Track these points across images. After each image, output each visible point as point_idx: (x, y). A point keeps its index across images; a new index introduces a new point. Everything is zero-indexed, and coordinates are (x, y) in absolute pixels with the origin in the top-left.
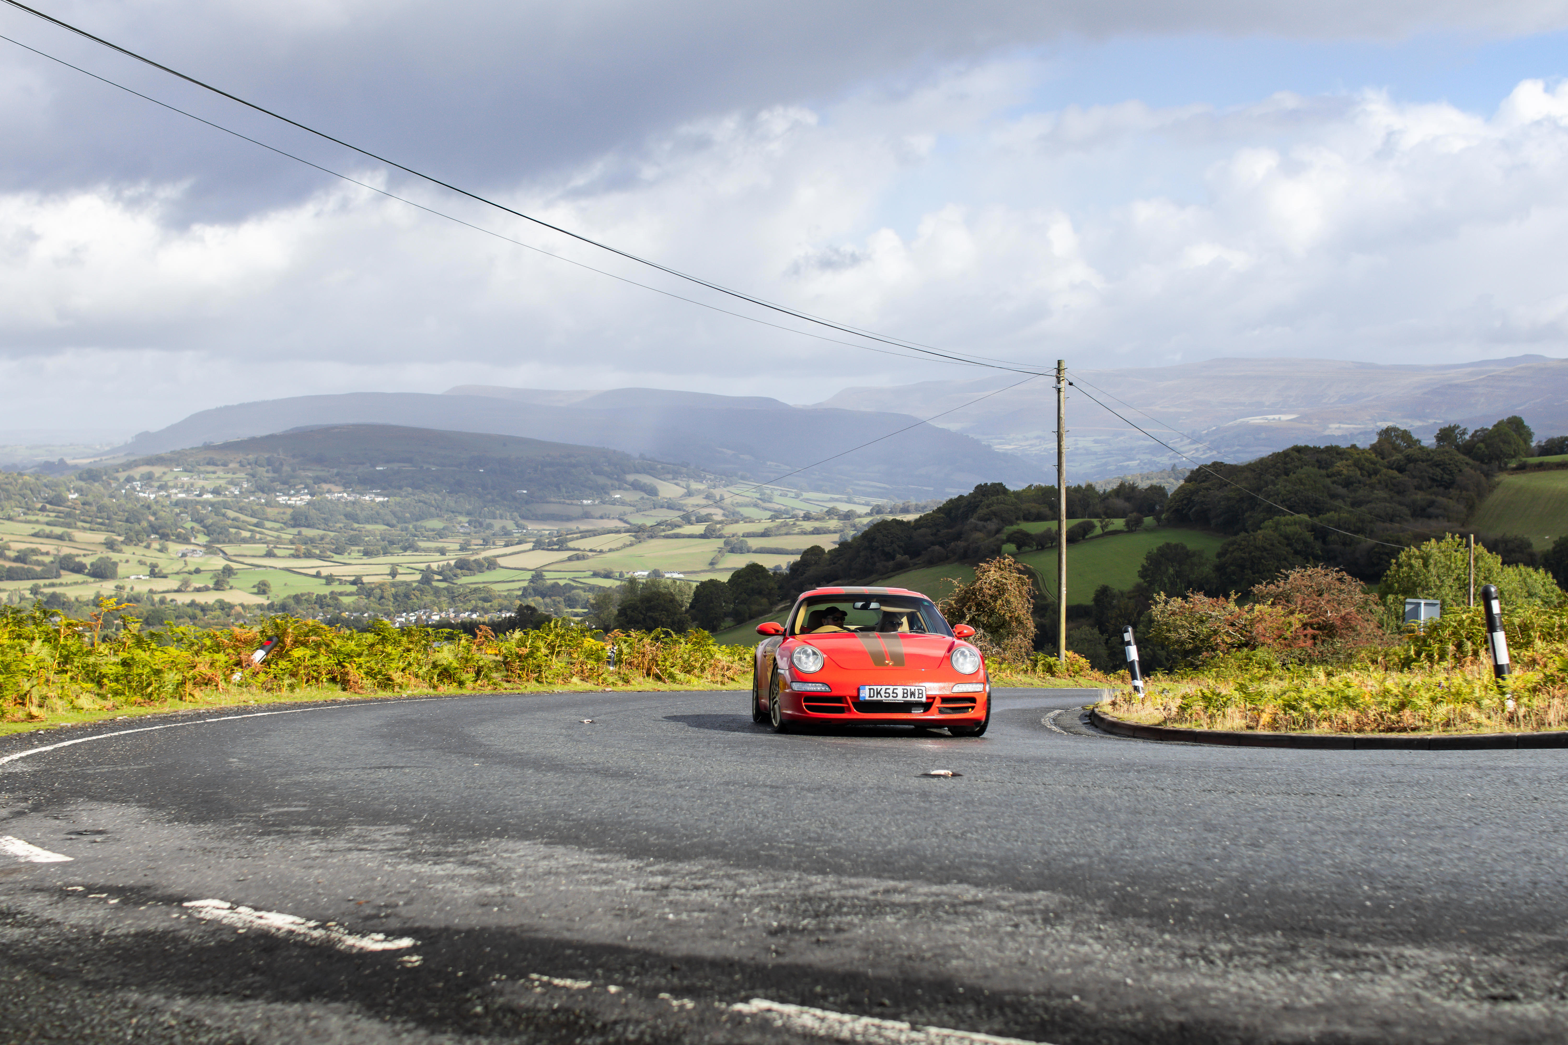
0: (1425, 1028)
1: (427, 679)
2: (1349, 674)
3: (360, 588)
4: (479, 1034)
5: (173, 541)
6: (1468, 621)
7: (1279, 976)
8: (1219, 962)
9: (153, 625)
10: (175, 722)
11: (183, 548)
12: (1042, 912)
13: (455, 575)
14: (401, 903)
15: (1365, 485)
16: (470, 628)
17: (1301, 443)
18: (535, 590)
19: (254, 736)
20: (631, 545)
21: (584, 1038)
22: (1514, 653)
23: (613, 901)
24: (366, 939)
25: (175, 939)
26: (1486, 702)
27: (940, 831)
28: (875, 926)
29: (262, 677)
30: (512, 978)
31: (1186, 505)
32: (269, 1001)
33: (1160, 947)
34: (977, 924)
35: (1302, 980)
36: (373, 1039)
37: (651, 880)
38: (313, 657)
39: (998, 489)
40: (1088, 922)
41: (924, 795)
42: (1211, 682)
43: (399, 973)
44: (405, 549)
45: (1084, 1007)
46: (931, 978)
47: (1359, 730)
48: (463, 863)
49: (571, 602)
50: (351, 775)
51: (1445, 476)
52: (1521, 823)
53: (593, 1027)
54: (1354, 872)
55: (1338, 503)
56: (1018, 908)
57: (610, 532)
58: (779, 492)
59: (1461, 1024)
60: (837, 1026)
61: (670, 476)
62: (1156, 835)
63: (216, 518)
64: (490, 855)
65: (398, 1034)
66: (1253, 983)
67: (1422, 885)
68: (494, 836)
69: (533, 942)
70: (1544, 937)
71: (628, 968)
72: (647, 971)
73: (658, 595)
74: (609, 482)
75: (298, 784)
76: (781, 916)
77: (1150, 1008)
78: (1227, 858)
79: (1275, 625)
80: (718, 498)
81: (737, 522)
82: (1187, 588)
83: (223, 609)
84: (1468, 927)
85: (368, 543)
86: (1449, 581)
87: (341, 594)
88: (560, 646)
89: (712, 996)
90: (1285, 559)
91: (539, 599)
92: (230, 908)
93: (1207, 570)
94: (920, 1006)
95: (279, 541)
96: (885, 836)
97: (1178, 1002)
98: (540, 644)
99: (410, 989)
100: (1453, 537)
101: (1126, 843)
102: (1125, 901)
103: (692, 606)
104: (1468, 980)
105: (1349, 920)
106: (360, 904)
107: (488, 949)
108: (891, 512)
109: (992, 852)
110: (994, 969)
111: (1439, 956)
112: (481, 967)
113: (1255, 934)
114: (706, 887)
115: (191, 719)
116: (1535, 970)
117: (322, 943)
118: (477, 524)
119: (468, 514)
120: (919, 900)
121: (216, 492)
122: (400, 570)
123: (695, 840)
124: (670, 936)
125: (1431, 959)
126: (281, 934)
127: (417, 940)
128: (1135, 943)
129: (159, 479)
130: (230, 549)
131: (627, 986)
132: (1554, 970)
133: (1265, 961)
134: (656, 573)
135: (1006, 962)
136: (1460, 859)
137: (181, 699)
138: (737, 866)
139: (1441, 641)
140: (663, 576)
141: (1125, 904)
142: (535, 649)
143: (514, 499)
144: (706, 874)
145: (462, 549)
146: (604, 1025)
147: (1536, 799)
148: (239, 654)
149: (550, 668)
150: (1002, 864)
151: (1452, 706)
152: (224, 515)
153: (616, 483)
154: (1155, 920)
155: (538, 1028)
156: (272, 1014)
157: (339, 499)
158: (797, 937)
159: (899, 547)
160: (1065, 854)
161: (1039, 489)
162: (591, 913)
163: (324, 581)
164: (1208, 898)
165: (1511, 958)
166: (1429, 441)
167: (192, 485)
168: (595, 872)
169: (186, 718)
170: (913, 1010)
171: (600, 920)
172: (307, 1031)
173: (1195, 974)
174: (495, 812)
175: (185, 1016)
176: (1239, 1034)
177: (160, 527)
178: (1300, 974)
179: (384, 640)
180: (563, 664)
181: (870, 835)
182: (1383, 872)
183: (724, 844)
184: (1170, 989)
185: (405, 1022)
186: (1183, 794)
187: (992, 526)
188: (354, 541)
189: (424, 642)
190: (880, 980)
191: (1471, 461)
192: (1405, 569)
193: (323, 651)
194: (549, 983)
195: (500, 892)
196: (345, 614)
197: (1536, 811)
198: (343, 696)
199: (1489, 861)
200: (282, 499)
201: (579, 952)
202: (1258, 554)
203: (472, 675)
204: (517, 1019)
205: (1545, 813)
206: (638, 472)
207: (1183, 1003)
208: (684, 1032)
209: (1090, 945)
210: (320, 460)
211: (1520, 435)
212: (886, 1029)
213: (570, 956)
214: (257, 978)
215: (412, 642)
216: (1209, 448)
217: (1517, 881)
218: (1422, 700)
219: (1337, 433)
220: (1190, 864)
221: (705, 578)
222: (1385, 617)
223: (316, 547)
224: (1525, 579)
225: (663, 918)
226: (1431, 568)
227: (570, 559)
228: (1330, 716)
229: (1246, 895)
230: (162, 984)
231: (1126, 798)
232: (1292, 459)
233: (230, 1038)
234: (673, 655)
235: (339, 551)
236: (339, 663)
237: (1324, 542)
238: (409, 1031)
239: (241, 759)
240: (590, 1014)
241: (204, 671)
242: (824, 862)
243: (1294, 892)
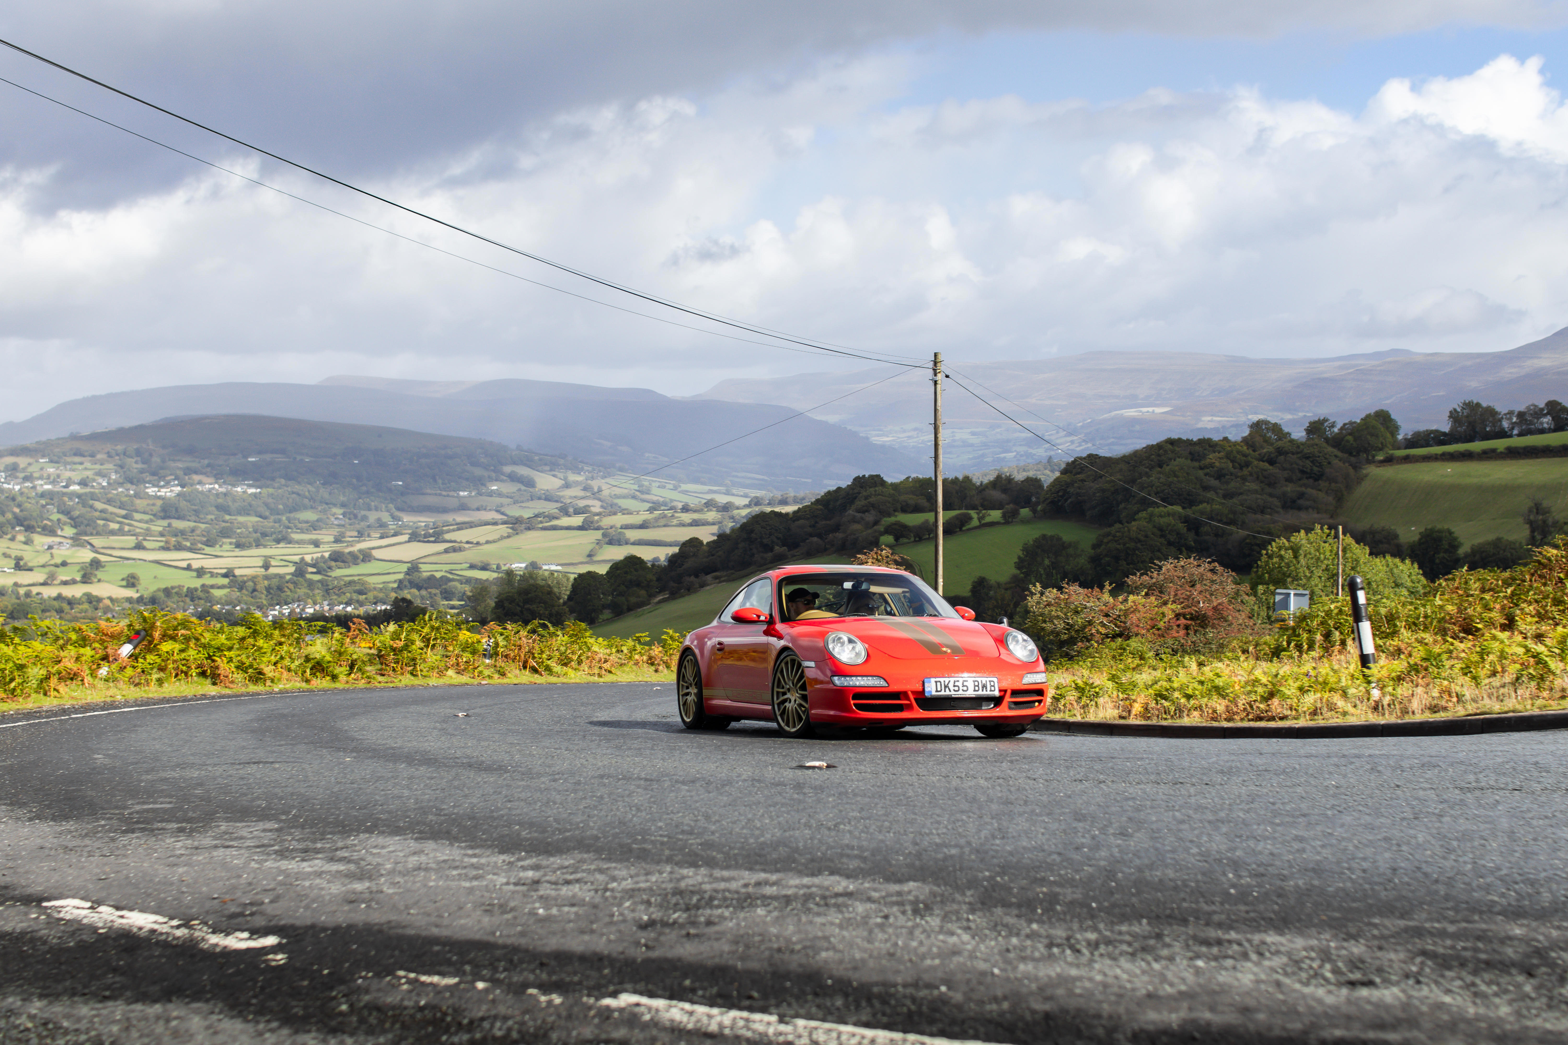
0: (1284, 1013)
1: (300, 673)
2: (1220, 665)
3: (231, 581)
4: (344, 1032)
5: (39, 533)
6: (1336, 611)
7: (1143, 964)
8: (1085, 951)
9: (18, 618)
10: (39, 718)
11: (49, 540)
12: (912, 903)
13: (330, 568)
14: (267, 901)
15: (1237, 477)
16: (344, 621)
17: (1175, 436)
18: (410, 582)
19: (120, 731)
20: (509, 537)
21: (451, 1035)
22: (1380, 642)
23: (482, 896)
24: (230, 937)
25: (33, 940)
26: (1352, 691)
27: (813, 823)
28: (745, 919)
29: (129, 671)
30: (378, 975)
31: (1062, 497)
32: (129, 1002)
33: (1028, 936)
34: (847, 915)
35: (1167, 968)
36: (235, 1039)
37: (522, 874)
38: (182, 651)
39: (876, 481)
40: (957, 912)
41: (799, 786)
42: (1086, 673)
43: (263, 972)
44: (278, 541)
45: (951, 998)
46: (800, 970)
47: (1229, 720)
48: (332, 860)
49: (448, 595)
50: (219, 770)
51: (1315, 469)
52: (1383, 810)
53: (460, 1024)
54: (1220, 861)
55: (1210, 495)
56: (889, 899)
57: (487, 524)
58: (657, 484)
59: (1319, 1009)
60: (705, 1020)
61: (547, 468)
62: (1026, 825)
63: (84, 510)
64: (360, 851)
65: (260, 1034)
66: (1118, 971)
67: (1285, 872)
68: (364, 832)
69: (401, 938)
70: (1402, 923)
71: (496, 964)
72: (516, 967)
73: (536, 587)
74: (486, 474)
75: (164, 780)
76: (652, 909)
77: (1016, 998)
78: (1097, 847)
79: (1149, 616)
80: (596, 490)
81: (615, 514)
82: (1063, 579)
83: (90, 602)
84: (1329, 913)
85: (240, 535)
86: (1318, 572)
87: (212, 587)
88: (435, 639)
89: (580, 991)
90: (1159, 551)
91: (415, 591)
92: (91, 908)
93: (1082, 561)
94: (789, 999)
95: (148, 533)
96: (758, 829)
97: (1044, 991)
98: (415, 637)
99: (275, 987)
100: (1322, 529)
101: (997, 833)
102: (994, 891)
103: (570, 598)
104: (1328, 966)
105: (1214, 908)
106: (225, 902)
107: (355, 947)
108: (769, 504)
109: (865, 843)
110: (863, 961)
111: (1300, 942)
112: (347, 965)
113: (1121, 922)
114: (578, 881)
115: (55, 714)
116: (1392, 956)
117: (185, 942)
118: (351, 516)
119: (343, 505)
120: (790, 892)
121: (83, 483)
122: (273, 563)
123: (568, 834)
124: (540, 931)
125: (1292, 946)
126: (142, 933)
127: (283, 938)
128: (1003, 933)
129: (24, 470)
130: (97, 541)
131: (494, 982)
132: (1411, 955)
133: (1130, 950)
134: (534, 565)
135: (875, 953)
136: (1323, 846)
137: (45, 694)
138: (609, 860)
139: (1309, 631)
140: (541, 568)
141: (994, 894)
142: (410, 642)
143: (390, 490)
144: (578, 868)
145: (337, 541)
146: (471, 1022)
147: (1398, 786)
148: (106, 648)
149: (424, 661)
150: (873, 855)
151: (1319, 695)
152: (91, 507)
153: (494, 475)
154: (1023, 910)
155: (404, 1026)
156: (132, 1015)
157: (210, 490)
158: (667, 931)
159: (778, 538)
160: (937, 845)
161: (917, 480)
162: (461, 908)
163: (195, 574)
164: (1076, 887)
165: (1369, 944)
166: (1299, 434)
167: (58, 476)
168: (465, 867)
169: (51, 713)
170: (782, 1002)
171: (469, 916)
172: (168, 1032)
173: (1062, 963)
174: (365, 808)
175: (41, 1018)
176: (1104, 1022)
177: (25, 519)
178: (1164, 962)
179: (255, 634)
180: (438, 657)
181: (743, 828)
182: (1248, 860)
183: (597, 838)
184: (1037, 979)
185: (268, 1021)
186: (1055, 784)
187: (870, 517)
188: (225, 533)
189: (296, 635)
190: (749, 972)
191: (1339, 454)
192: (1275, 560)
193: (192, 644)
194: (416, 980)
195: (368, 888)
196: (217, 607)
197: (1398, 798)
198: (213, 690)
199: (1351, 848)
200: (151, 491)
201: (447, 948)
202: (1132, 545)
203: (345, 669)
204: (382, 1017)
205: (1406, 800)
206: (515, 463)
207: (1049, 992)
208: (552, 1028)
209: (958, 936)
210: (190, 451)
211: (1387, 428)
212: (754, 1022)
213: (438, 952)
214: (117, 979)
215: (284, 636)
216: (1084, 441)
217: (1377, 868)
218: (1290, 689)
219: (1210, 426)
220: (1059, 854)
221: (583, 569)
222: (1256, 608)
223: (187, 540)
224: (1391, 570)
225: (533, 913)
226: (1301, 559)
227: (446, 551)
228: (1201, 707)
229: (1113, 884)
230: (18, 986)
231: (998, 788)
232: (1166, 451)
233: (88, 1040)
234: (550, 647)
235: (210, 543)
236: (210, 657)
237: (1197, 533)
238: (272, 1031)
239: (107, 756)
240: (457, 1011)
241: (69, 665)
242: (696, 855)
243: (1161, 881)
